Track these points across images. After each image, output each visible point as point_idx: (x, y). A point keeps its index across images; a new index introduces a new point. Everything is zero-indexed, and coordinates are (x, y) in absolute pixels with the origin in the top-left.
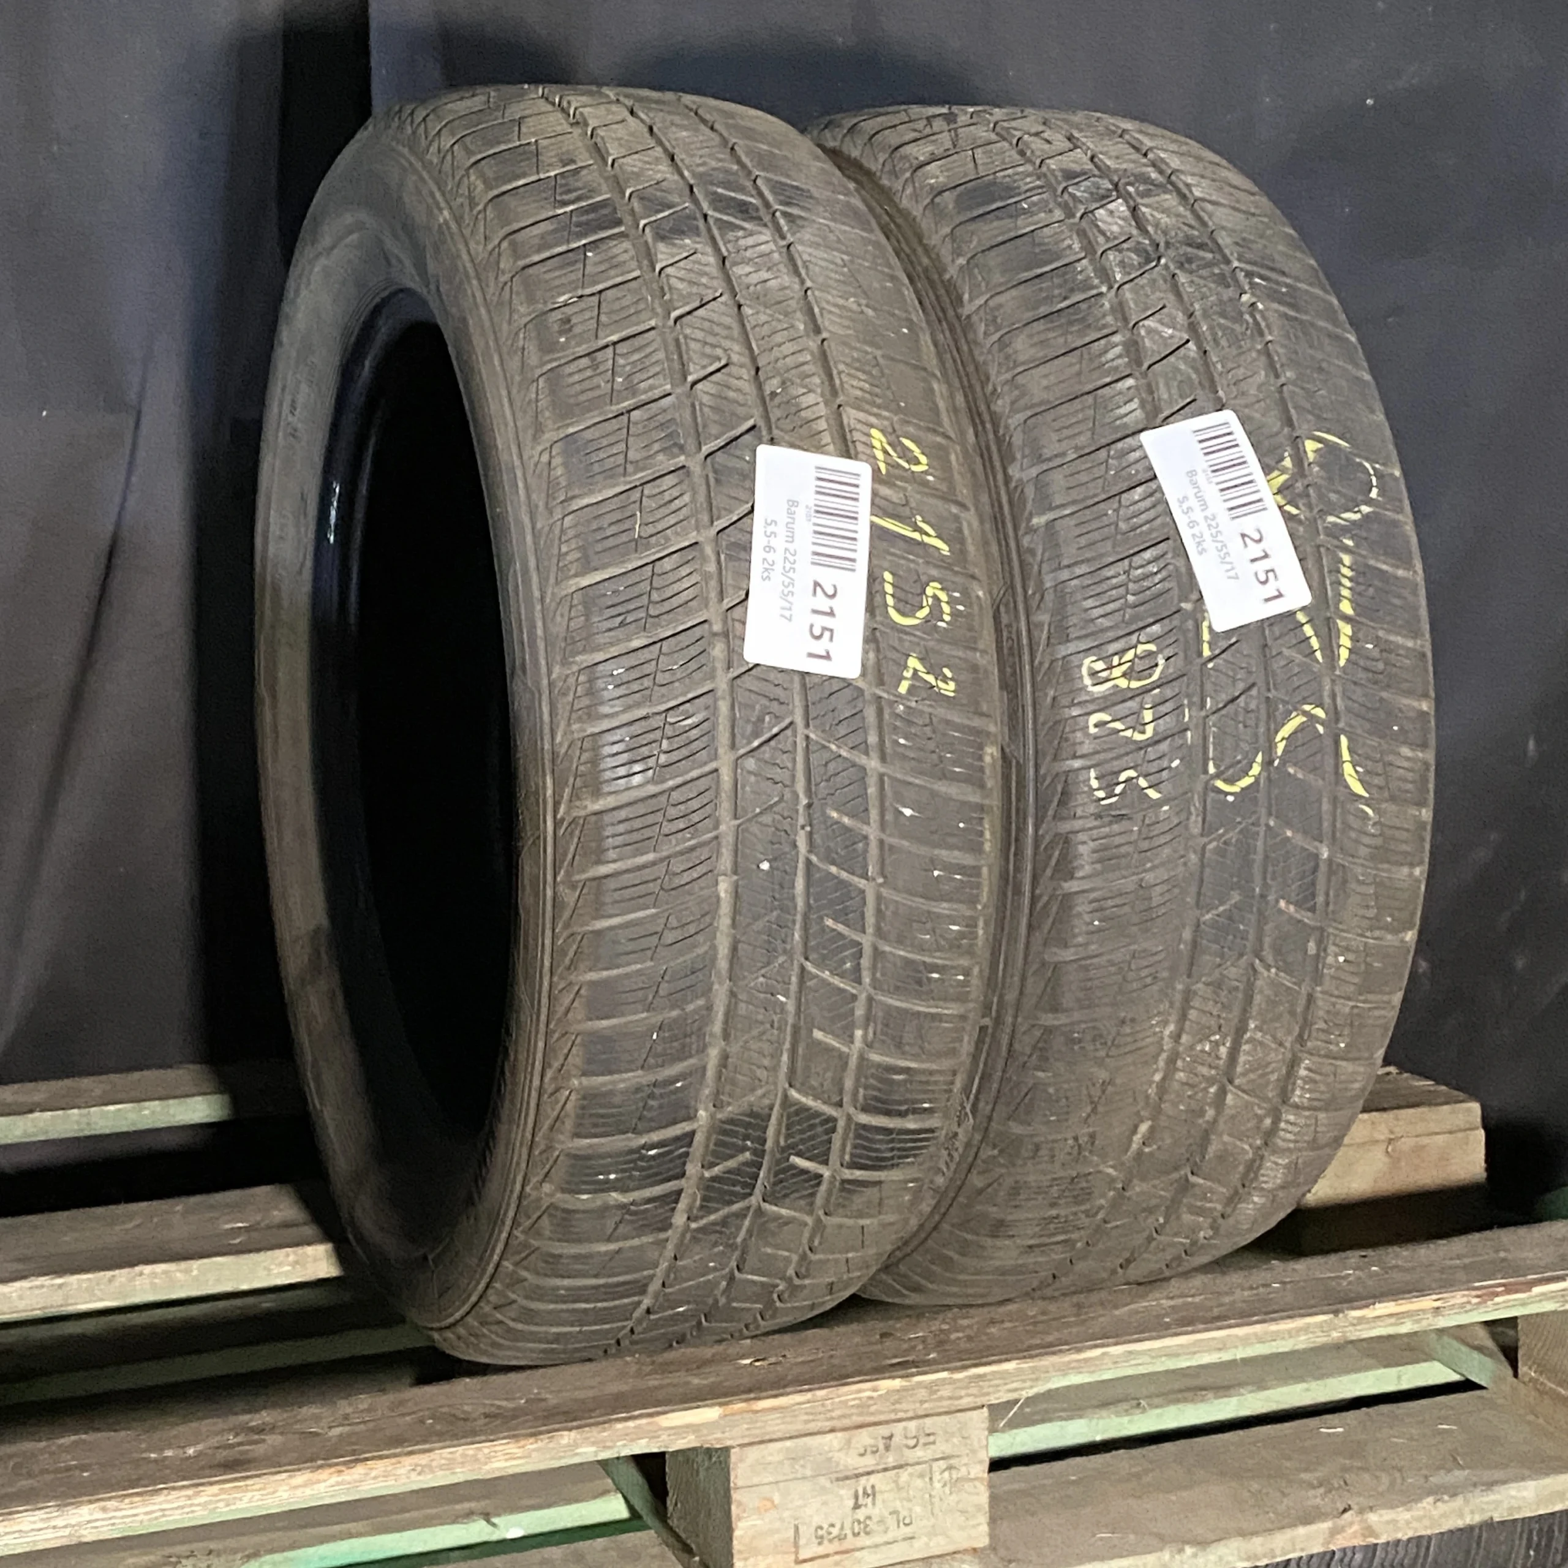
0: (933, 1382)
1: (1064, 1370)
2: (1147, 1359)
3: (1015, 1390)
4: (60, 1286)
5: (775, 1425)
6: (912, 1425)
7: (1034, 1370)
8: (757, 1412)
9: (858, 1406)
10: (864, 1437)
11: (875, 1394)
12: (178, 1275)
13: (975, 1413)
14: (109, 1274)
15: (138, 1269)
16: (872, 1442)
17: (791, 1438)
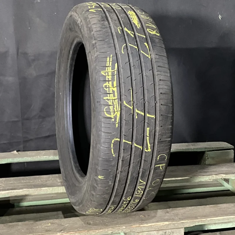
0: (174, 223)
1: (199, 222)
2: (214, 221)
3: (189, 225)
4: (28, 190)
5: (145, 229)
6: (170, 231)
7: (193, 222)
8: (141, 227)
9: (160, 227)
10: (161, 232)
11: (163, 225)
12: (48, 190)
13: (182, 229)
14: (37, 189)
15: (41, 189)
16: (162, 233)
17: (147, 231)
